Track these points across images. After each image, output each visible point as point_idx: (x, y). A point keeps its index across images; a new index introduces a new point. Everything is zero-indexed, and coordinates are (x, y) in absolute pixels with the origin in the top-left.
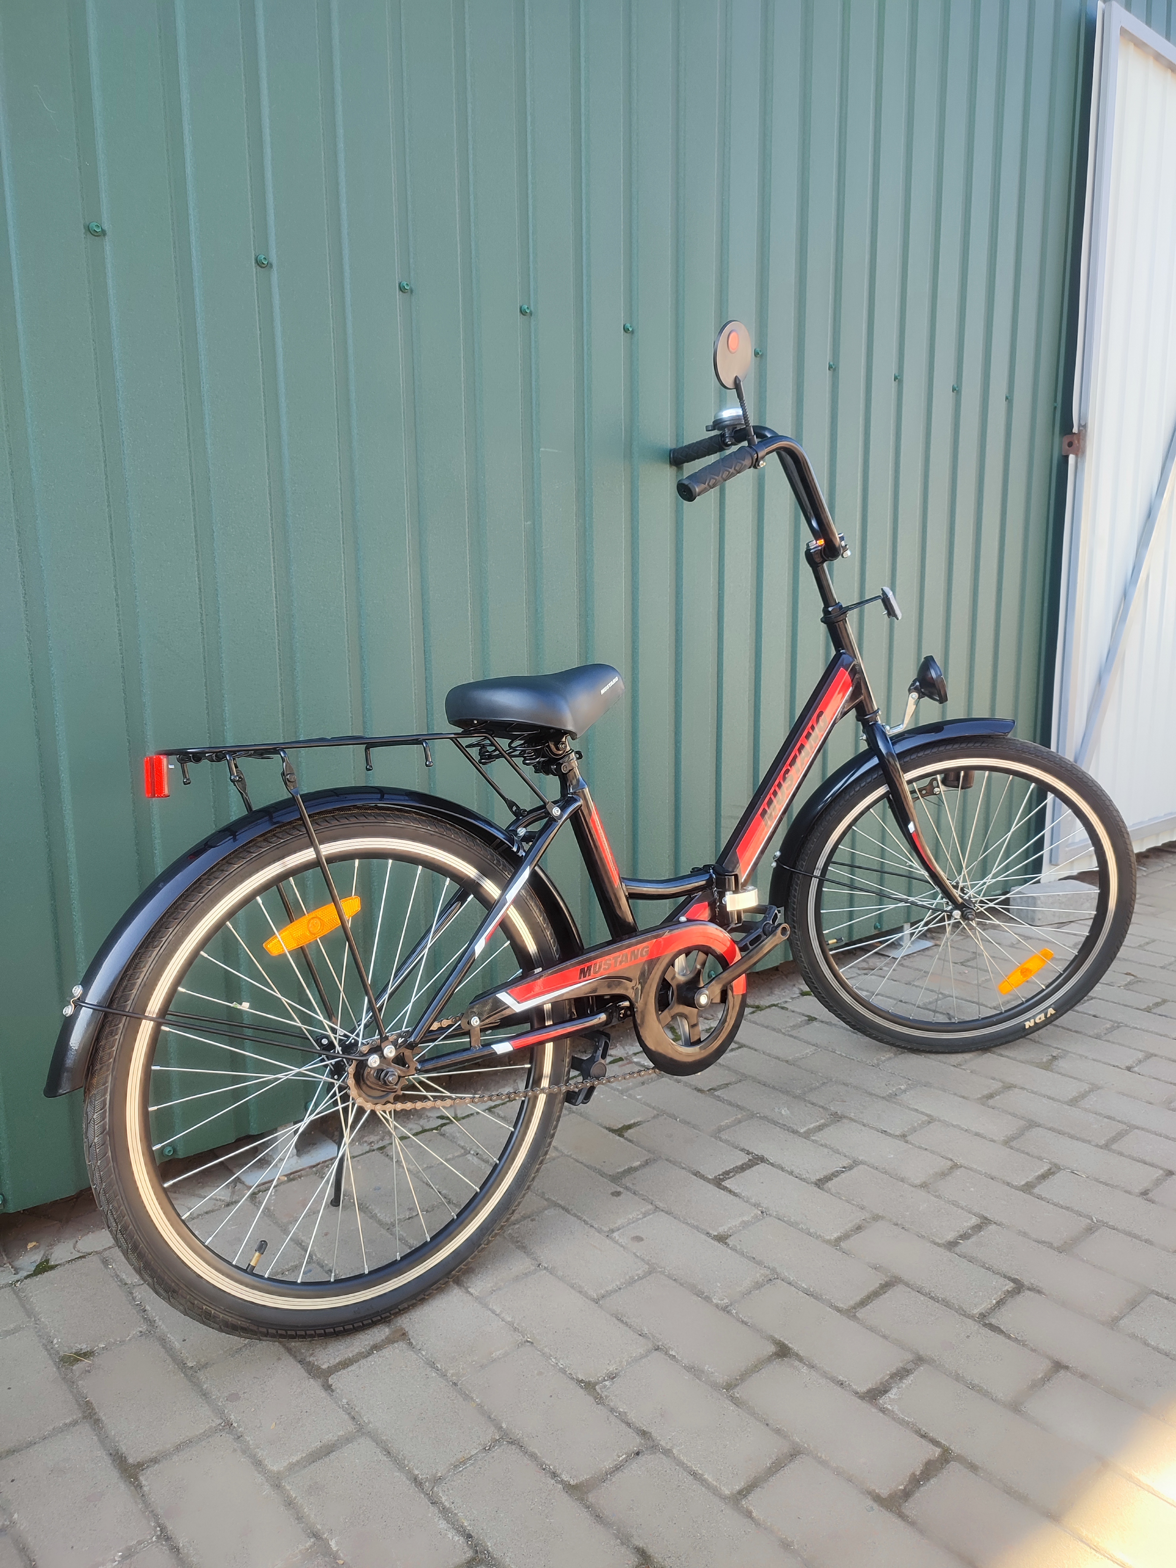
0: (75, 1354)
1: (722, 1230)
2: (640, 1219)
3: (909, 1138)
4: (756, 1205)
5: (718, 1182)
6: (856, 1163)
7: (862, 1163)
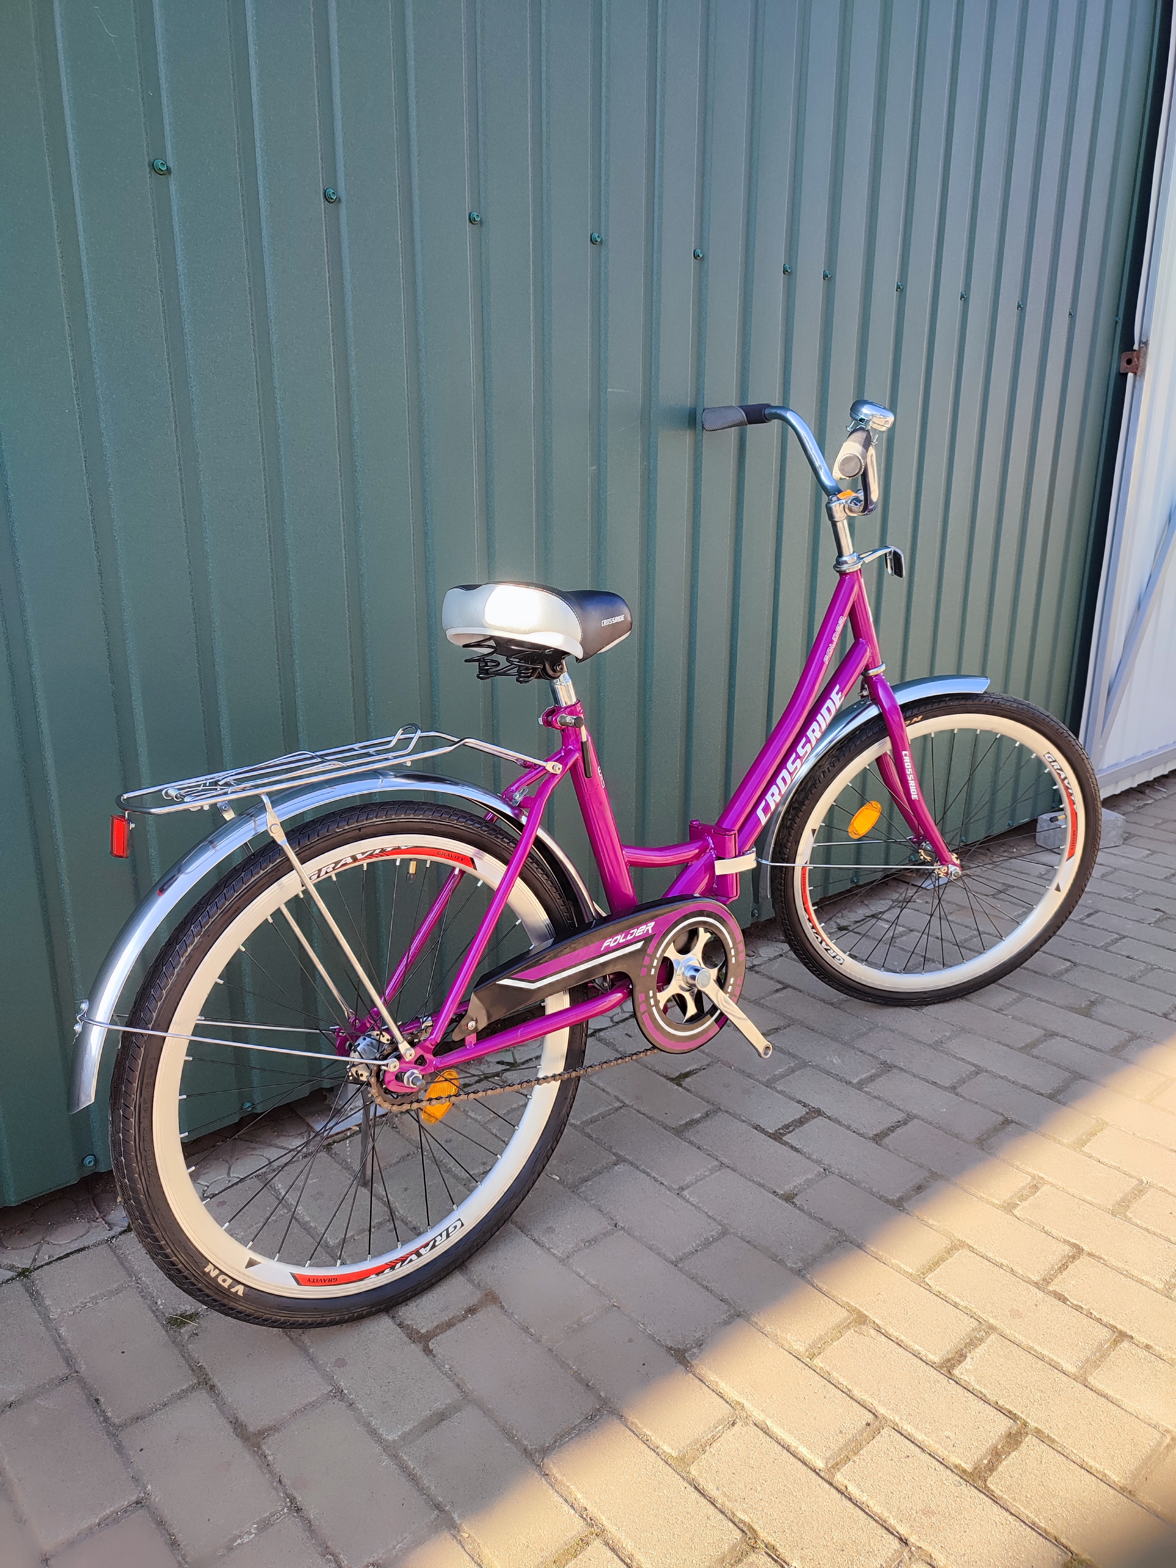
0: (181, 1316)
1: (787, 1188)
2: (707, 1176)
3: (959, 1090)
4: (818, 1162)
5: (777, 1136)
6: (910, 1118)
7: (915, 1117)
